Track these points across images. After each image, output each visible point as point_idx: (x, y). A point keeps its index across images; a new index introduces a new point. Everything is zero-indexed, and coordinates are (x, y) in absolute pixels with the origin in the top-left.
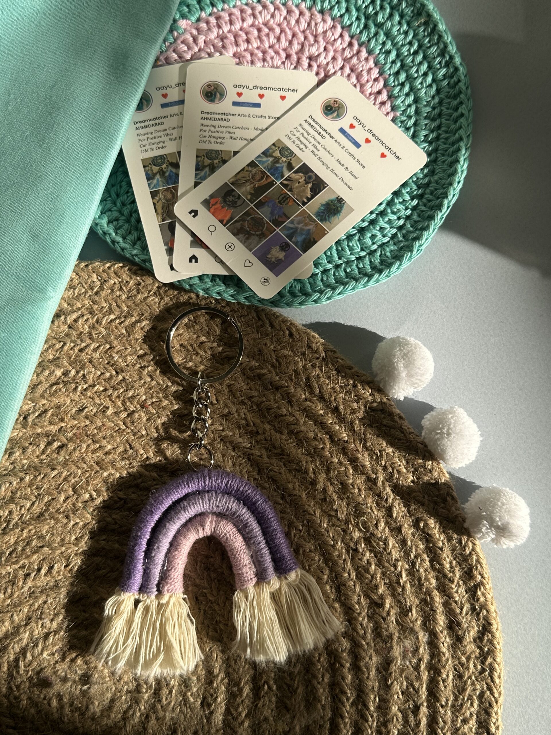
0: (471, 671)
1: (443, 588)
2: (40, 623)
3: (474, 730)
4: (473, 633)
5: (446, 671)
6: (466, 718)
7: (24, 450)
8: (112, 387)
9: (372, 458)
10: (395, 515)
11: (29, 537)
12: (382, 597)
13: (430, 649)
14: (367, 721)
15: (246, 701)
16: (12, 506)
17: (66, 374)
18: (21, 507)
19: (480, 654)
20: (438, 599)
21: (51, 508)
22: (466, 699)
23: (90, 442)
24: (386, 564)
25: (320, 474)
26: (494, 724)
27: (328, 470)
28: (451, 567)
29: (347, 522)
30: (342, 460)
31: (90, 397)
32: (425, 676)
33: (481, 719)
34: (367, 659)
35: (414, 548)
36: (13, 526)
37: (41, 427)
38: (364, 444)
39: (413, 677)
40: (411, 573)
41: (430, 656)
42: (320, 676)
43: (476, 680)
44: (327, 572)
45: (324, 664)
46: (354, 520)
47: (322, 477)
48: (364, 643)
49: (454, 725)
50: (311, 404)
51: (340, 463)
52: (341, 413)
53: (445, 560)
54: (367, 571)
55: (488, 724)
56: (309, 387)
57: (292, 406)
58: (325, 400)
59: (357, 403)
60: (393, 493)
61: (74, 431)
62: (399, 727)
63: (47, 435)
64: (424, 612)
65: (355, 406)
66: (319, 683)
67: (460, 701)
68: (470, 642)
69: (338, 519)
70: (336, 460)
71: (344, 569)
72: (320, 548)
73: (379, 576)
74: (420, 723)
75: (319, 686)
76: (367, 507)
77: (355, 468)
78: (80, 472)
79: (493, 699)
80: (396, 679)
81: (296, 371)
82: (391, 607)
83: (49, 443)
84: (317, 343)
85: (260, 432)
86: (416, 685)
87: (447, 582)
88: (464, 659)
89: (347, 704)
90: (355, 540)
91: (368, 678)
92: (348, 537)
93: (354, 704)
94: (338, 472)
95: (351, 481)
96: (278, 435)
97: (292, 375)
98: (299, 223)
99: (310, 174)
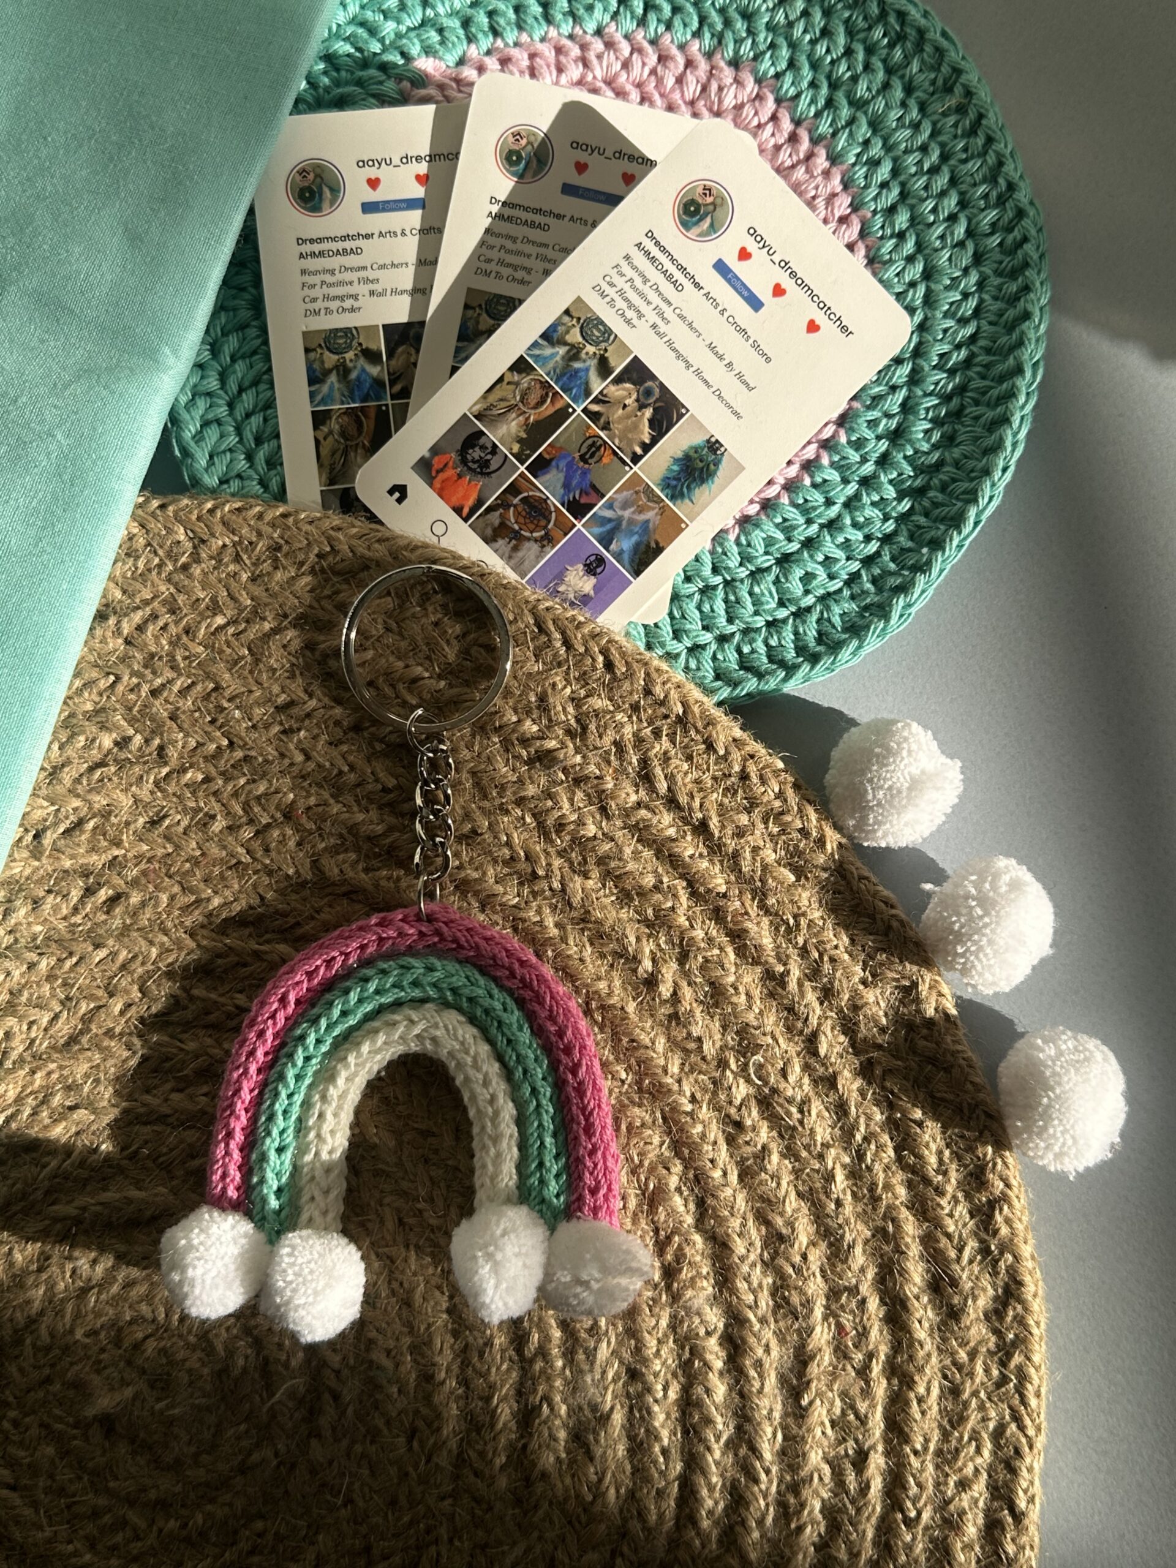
0: (978, 1381)
1: (923, 1209)
2: (69, 1266)
3: (981, 1504)
4: (984, 1301)
5: (926, 1379)
6: (966, 1478)
7: (36, 903)
8: (223, 774)
9: (777, 929)
10: (822, 1051)
11: (48, 1087)
12: (792, 1223)
13: (893, 1334)
14: (756, 1481)
16: (11, 1022)
17: (123, 743)
18: (31, 1024)
19: (997, 1346)
20: (911, 1228)
21: (93, 1027)
22: (966, 1438)
23: (176, 889)
24: (804, 1154)
25: (665, 961)
26: (1025, 1491)
28: (941, 1161)
29: (722, 1064)
30: (714, 933)
31: (174, 794)
32: (881, 1389)
33: (996, 1481)
34: (760, 1352)
35: (862, 1120)
36: (14, 1063)
37: (72, 857)
38: (761, 901)
39: (855, 1391)
40: (854, 1174)
41: (893, 1348)
42: (659, 1387)
43: (989, 1399)
44: (677, 1168)
45: (670, 1361)
46: (738, 1060)
47: (669, 971)
48: (753, 1317)
49: (940, 1492)
50: (649, 815)
51: (710, 940)
52: (712, 835)
53: (927, 1146)
54: (762, 1166)
55: (1012, 1491)
56: (645, 777)
57: (608, 818)
58: (679, 807)
59: (749, 813)
60: (821, 1004)
61: (143, 866)
62: (825, 1495)
63: (86, 875)
64: (882, 1256)
65: (744, 819)
66: (656, 1401)
67: (954, 1443)
68: (978, 1319)
69: (704, 1059)
70: (699, 934)
71: (713, 1163)
72: (664, 1118)
73: (785, 1177)
74: (868, 1487)
75: (657, 1408)
76: (764, 1034)
77: (741, 951)
78: (154, 952)
79: (1024, 1440)
80: (820, 1394)
81: (619, 745)
82: (813, 1244)
83: (89, 892)
84: (664, 683)
85: (541, 872)
86: (862, 1407)
87: (931, 1192)
88: (963, 1356)
89: (715, 1446)
90: (737, 1102)
91: (760, 1391)
92: (723, 1097)
93: (731, 1445)
94: (705, 958)
95: (731, 979)
96: (579, 880)
97: (609, 751)
98: (626, 505)
99: (649, 383)
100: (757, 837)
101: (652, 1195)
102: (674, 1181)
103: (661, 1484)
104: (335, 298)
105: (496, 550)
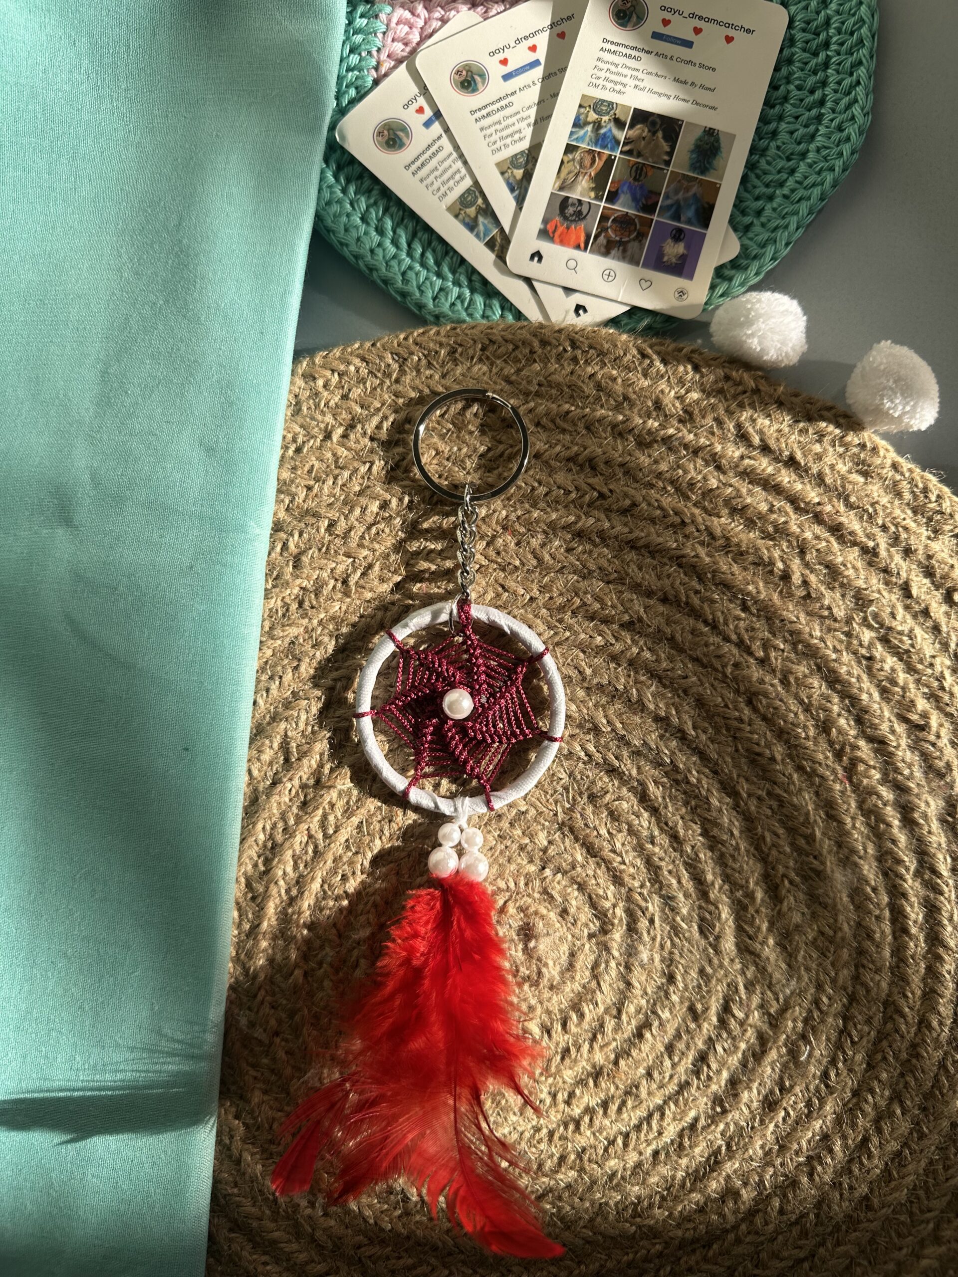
7: (355, 627)
9: (861, 518)
10: (914, 592)
12: (925, 715)
14: (941, 893)
15: (763, 910)
17: (385, 506)
24: (920, 667)
25: (791, 560)
27: (802, 553)
29: (849, 621)
30: (819, 532)
34: (922, 806)
37: (371, 590)
38: (845, 501)
42: (860, 848)
44: (836, 700)
45: (863, 830)
46: (859, 615)
47: (796, 565)
48: (912, 785)
50: (752, 462)
51: (817, 538)
52: (799, 464)
54: (894, 682)
56: (743, 437)
57: (724, 473)
58: (771, 451)
60: (905, 561)
61: (418, 585)
66: (860, 858)
69: (835, 620)
70: (808, 535)
71: (860, 689)
72: (818, 668)
73: (912, 686)
75: (862, 862)
76: (873, 592)
77: (841, 539)
81: (717, 420)
82: (941, 725)
85: (687, 521)
89: (908, 877)
90: (866, 643)
91: (930, 832)
92: (855, 642)
93: (918, 874)
94: (817, 550)
95: (840, 560)
96: (715, 519)
97: (712, 427)
98: (676, 192)
99: (651, 119)
100: (830, 459)
101: (824, 722)
102: (836, 709)
103: (877, 912)
104: (448, 180)
105: (613, 258)
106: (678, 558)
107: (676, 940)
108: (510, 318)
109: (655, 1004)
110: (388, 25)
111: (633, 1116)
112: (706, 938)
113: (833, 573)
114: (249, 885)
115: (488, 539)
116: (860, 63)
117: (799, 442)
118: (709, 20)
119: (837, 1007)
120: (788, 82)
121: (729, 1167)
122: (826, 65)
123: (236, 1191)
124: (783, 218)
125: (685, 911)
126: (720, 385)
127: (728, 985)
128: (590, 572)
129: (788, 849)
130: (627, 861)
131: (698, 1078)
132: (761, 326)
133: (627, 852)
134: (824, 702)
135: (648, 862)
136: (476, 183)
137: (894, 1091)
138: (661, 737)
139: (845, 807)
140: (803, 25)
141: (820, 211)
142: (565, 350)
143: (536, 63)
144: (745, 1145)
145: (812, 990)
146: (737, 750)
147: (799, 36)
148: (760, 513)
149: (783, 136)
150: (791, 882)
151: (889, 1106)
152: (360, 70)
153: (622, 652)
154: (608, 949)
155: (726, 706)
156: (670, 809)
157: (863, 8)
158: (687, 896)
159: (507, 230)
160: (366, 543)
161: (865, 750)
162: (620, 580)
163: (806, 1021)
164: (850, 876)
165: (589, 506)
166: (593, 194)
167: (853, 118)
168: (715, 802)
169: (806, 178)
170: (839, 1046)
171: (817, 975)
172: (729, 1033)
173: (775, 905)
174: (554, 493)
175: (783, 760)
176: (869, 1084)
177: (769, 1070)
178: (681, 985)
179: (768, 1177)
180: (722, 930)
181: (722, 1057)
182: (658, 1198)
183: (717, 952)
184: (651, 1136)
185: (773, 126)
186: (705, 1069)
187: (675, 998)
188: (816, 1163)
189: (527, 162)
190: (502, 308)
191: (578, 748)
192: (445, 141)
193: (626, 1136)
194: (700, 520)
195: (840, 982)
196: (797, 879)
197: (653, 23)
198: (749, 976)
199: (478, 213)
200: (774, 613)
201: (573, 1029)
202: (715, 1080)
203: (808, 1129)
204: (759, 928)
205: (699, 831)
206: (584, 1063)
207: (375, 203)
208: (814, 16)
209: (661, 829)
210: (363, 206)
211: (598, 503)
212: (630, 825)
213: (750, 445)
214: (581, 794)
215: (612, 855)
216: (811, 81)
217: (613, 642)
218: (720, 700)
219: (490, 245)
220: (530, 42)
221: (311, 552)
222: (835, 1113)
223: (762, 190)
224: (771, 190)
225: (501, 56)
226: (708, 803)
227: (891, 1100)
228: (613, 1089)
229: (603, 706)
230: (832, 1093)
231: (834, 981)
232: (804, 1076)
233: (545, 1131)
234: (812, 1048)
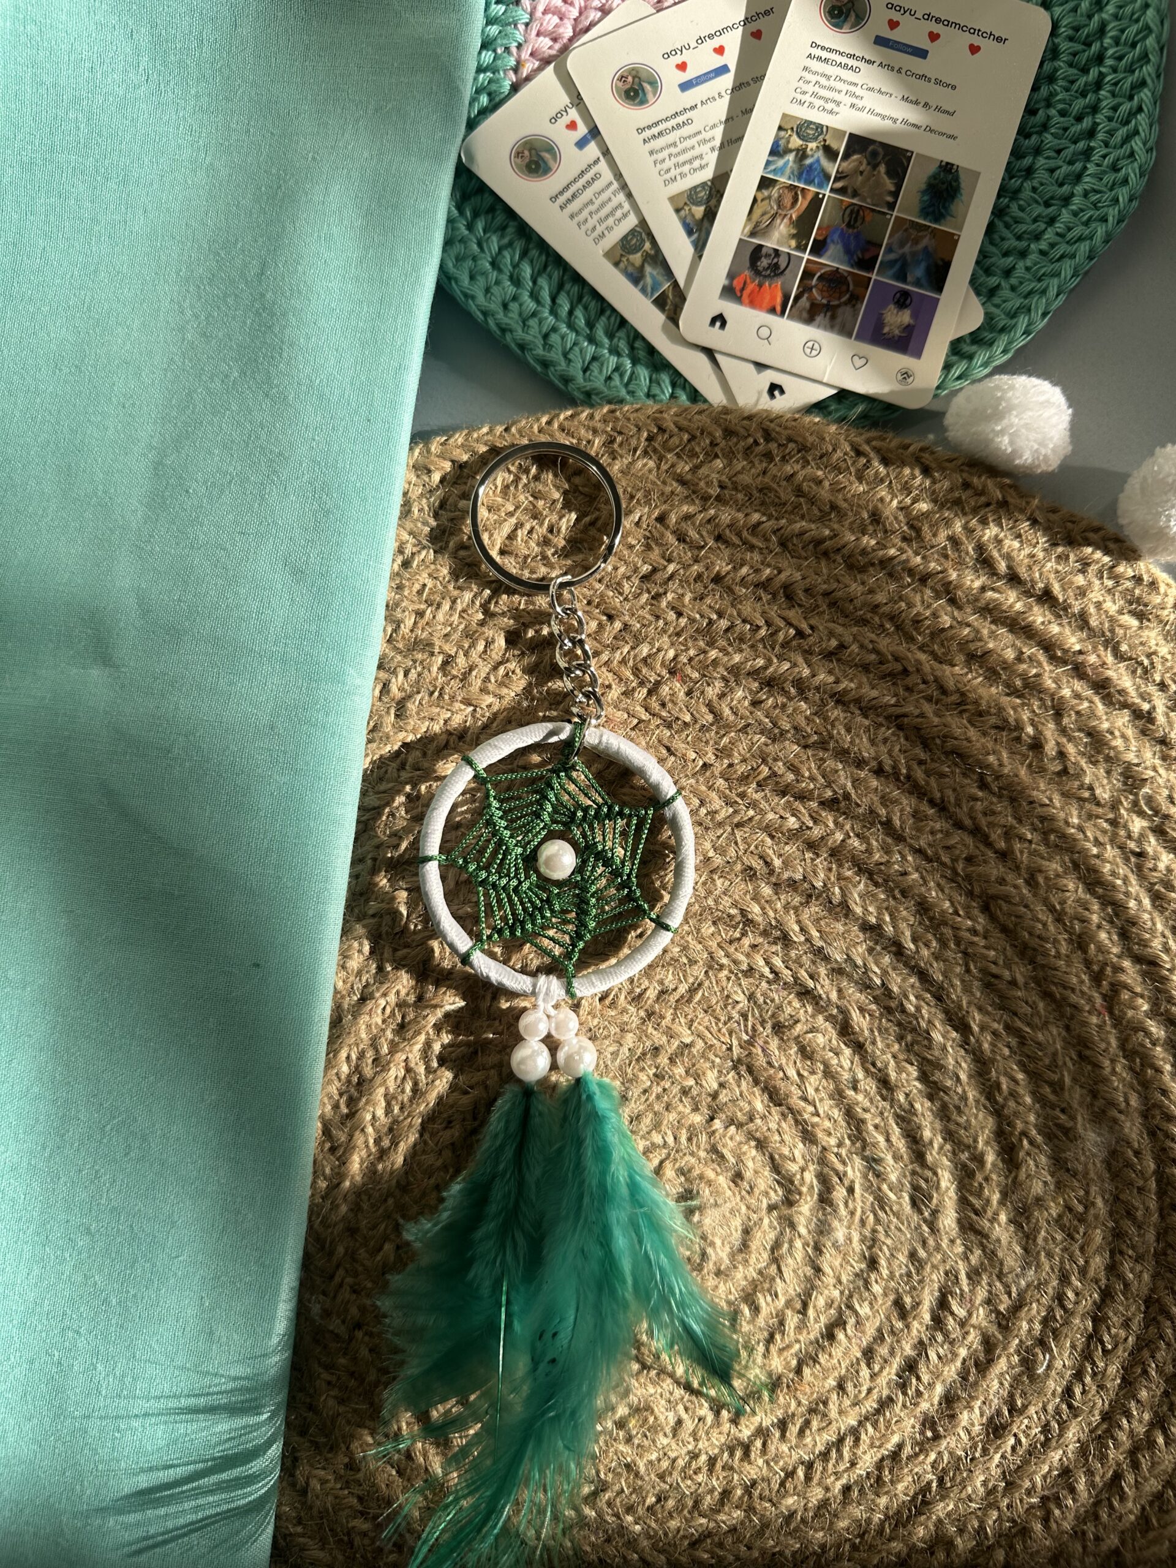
9: (1134, 672)
15: (994, 1177)
25: (1044, 724)
27: (1058, 715)
29: (1115, 805)
30: (1080, 689)
38: (1114, 649)
42: (1121, 1099)
44: (1096, 907)
45: (1125, 1075)
46: (1128, 798)
47: (1050, 730)
50: (996, 595)
51: (1077, 696)
52: (1056, 599)
56: (985, 562)
57: (960, 608)
58: (1020, 582)
65: (1080, 580)
66: (1120, 1112)
69: (1098, 804)
70: (1066, 692)
71: (1127, 894)
72: (1075, 865)
75: (1123, 1117)
76: (1146, 768)
77: (1108, 699)
81: (952, 540)
85: (910, 669)
90: (1136, 835)
92: (1122, 833)
94: (1078, 713)
95: (1105, 725)
96: (946, 667)
97: (945, 547)
98: (902, 244)
99: (871, 148)
100: (1095, 595)
101: (1080, 936)
102: (1095, 918)
103: (1141, 1183)
104: (607, 217)
105: (819, 327)
106: (898, 717)
107: (881, 1214)
108: (683, 397)
109: (851, 1296)
110: (532, 14)
111: (819, 1440)
112: (920, 1212)
113: (1097, 743)
114: (326, 1132)
115: (649, 686)
116: (1143, 84)
117: (1057, 572)
118: (949, 24)
119: (1086, 1304)
120: (1049, 105)
121: (942, 1509)
122: (1098, 85)
123: (299, 1529)
124: (1040, 280)
125: (893, 1177)
126: (957, 494)
127: (946, 1274)
128: (783, 733)
129: (1028, 1100)
130: (821, 1112)
131: (905, 1394)
132: (1014, 420)
133: (821, 1100)
134: (1080, 910)
135: (849, 1113)
136: (643, 223)
137: (1156, 1413)
138: (870, 950)
139: (1103, 1046)
140: (1070, 32)
141: (1086, 273)
142: (756, 443)
143: (724, 69)
144: (963, 1480)
145: (1055, 1283)
146: (968, 971)
147: (1064, 46)
148: (1005, 662)
149: (1041, 175)
150: (1032, 1142)
151: (1148, 1433)
152: (495, 71)
153: (822, 838)
154: (792, 1226)
155: (956, 913)
156: (880, 1044)
157: (1150, 12)
158: (897, 1158)
159: (682, 283)
160: (491, 687)
161: (1130, 972)
162: (822, 745)
163: (1045, 1322)
164: (1107, 1135)
165: (783, 646)
166: (793, 243)
167: (1132, 154)
168: (937, 1036)
169: (1069, 229)
170: (1087, 1355)
171: (1062, 1262)
172: (946, 1335)
173: (1010, 1172)
174: (738, 629)
175: (1026, 983)
176: (1124, 1405)
177: (995, 1384)
178: (885, 1272)
179: (991, 1522)
180: (941, 1202)
181: (936, 1367)
182: (847, 1547)
183: (934, 1229)
184: (842, 1468)
185: (1027, 161)
186: (914, 1381)
187: (877, 1289)
188: (1052, 1506)
189: (710, 196)
190: (674, 385)
191: (762, 963)
192: (603, 166)
193: (809, 1466)
194: (927, 668)
195: (1091, 1273)
196: (1039, 1139)
197: (878, 22)
198: (973, 1262)
199: (644, 261)
200: (1021, 792)
201: (746, 1328)
202: (926, 1396)
203: (1044, 1462)
204: (988, 1201)
205: (915, 1074)
206: (758, 1371)
207: (510, 244)
208: (1084, 20)
209: (867, 1071)
210: (495, 247)
211: (794, 643)
212: (826, 1065)
213: (993, 572)
214: (763, 1023)
215: (802, 1104)
216: (1079, 104)
217: (810, 824)
218: (947, 904)
219: (660, 303)
220: (716, 42)
221: (419, 697)
222: (1079, 1441)
223: (1013, 243)
224: (1024, 244)
225: (678, 59)
226: (930, 1039)
227: (1152, 1425)
228: (793, 1404)
229: (796, 909)
230: (1076, 1416)
231: (1083, 1272)
232: (1041, 1393)
233: (703, 1458)
234: (1053, 1358)
